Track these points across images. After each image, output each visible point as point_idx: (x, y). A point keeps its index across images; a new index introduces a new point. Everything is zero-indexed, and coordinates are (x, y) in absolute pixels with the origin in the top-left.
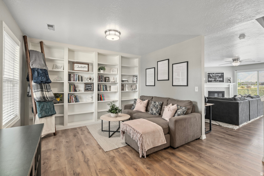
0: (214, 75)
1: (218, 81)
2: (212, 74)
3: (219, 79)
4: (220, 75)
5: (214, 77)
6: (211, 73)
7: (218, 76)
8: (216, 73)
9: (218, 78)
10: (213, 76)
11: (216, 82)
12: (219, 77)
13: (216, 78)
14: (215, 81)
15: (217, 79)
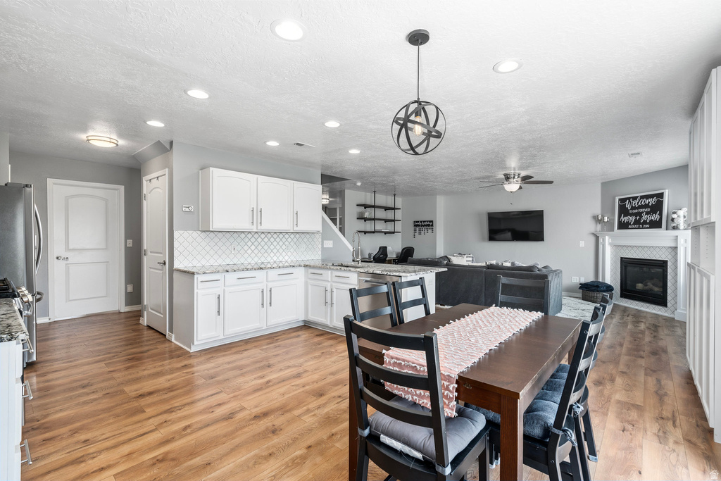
0: (635, 203)
1: (645, 222)
2: (630, 201)
3: (650, 218)
4: (652, 201)
5: (636, 211)
6: (629, 199)
7: (646, 206)
8: (642, 197)
9: (647, 213)
10: (633, 208)
11: (639, 228)
12: (649, 210)
13: (640, 214)
14: (639, 224)
15: (644, 217)
